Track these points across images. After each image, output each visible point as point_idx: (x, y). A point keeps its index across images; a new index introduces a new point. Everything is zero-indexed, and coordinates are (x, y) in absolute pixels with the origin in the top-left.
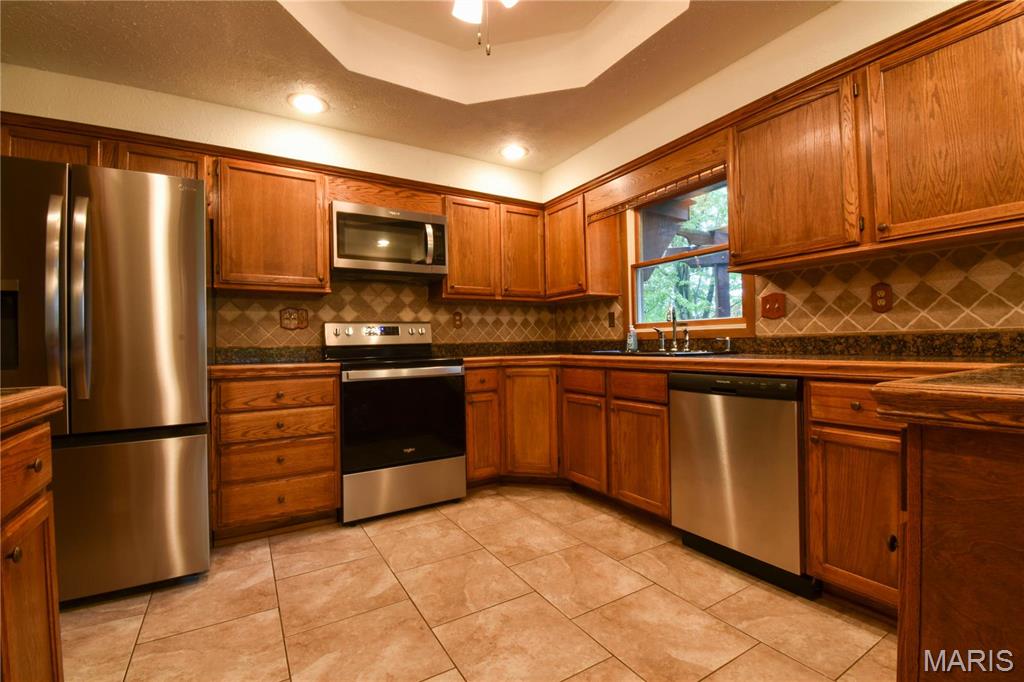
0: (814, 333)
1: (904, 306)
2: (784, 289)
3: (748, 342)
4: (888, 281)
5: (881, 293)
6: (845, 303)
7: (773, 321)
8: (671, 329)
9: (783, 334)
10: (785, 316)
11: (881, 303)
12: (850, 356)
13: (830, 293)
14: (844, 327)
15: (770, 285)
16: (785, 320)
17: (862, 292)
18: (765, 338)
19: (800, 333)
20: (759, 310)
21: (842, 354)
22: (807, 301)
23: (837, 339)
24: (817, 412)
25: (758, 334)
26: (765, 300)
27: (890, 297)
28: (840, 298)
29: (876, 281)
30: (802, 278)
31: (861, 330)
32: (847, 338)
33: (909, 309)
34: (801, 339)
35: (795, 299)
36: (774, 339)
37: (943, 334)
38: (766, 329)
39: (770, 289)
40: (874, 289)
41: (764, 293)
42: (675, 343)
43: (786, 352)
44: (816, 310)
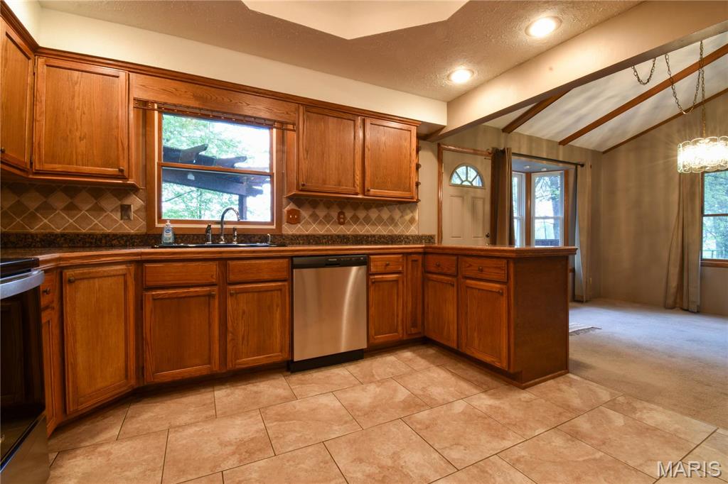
0: (314, 233)
1: (349, 223)
2: (299, 208)
3: (277, 237)
4: (344, 211)
5: (342, 216)
6: (328, 219)
7: (293, 226)
8: (219, 226)
9: (298, 233)
10: (299, 223)
11: (342, 220)
12: (329, 245)
13: (321, 213)
14: (326, 231)
15: (291, 204)
16: (299, 225)
17: (334, 214)
18: (288, 235)
19: (307, 233)
20: (285, 218)
21: (326, 244)
22: (311, 216)
23: (323, 236)
24: (373, 269)
25: (284, 232)
26: (290, 212)
27: (344, 218)
28: (326, 216)
29: (339, 211)
30: (309, 203)
31: (334, 232)
32: (328, 236)
33: (351, 224)
34: (307, 236)
35: (305, 214)
36: (293, 236)
37: (360, 235)
38: (288, 230)
39: (291, 206)
40: (340, 214)
41: (288, 208)
42: (222, 237)
43: (299, 244)
44: (315, 221)
